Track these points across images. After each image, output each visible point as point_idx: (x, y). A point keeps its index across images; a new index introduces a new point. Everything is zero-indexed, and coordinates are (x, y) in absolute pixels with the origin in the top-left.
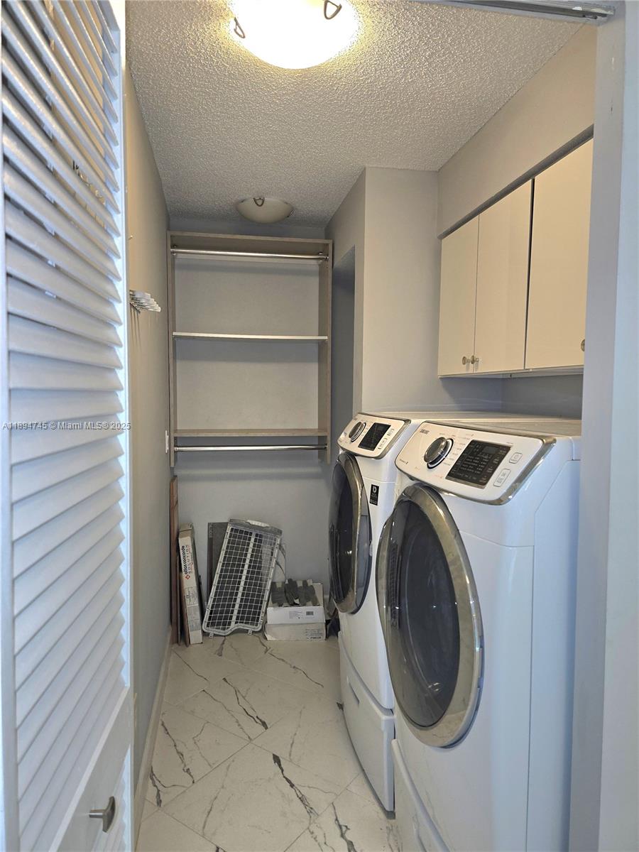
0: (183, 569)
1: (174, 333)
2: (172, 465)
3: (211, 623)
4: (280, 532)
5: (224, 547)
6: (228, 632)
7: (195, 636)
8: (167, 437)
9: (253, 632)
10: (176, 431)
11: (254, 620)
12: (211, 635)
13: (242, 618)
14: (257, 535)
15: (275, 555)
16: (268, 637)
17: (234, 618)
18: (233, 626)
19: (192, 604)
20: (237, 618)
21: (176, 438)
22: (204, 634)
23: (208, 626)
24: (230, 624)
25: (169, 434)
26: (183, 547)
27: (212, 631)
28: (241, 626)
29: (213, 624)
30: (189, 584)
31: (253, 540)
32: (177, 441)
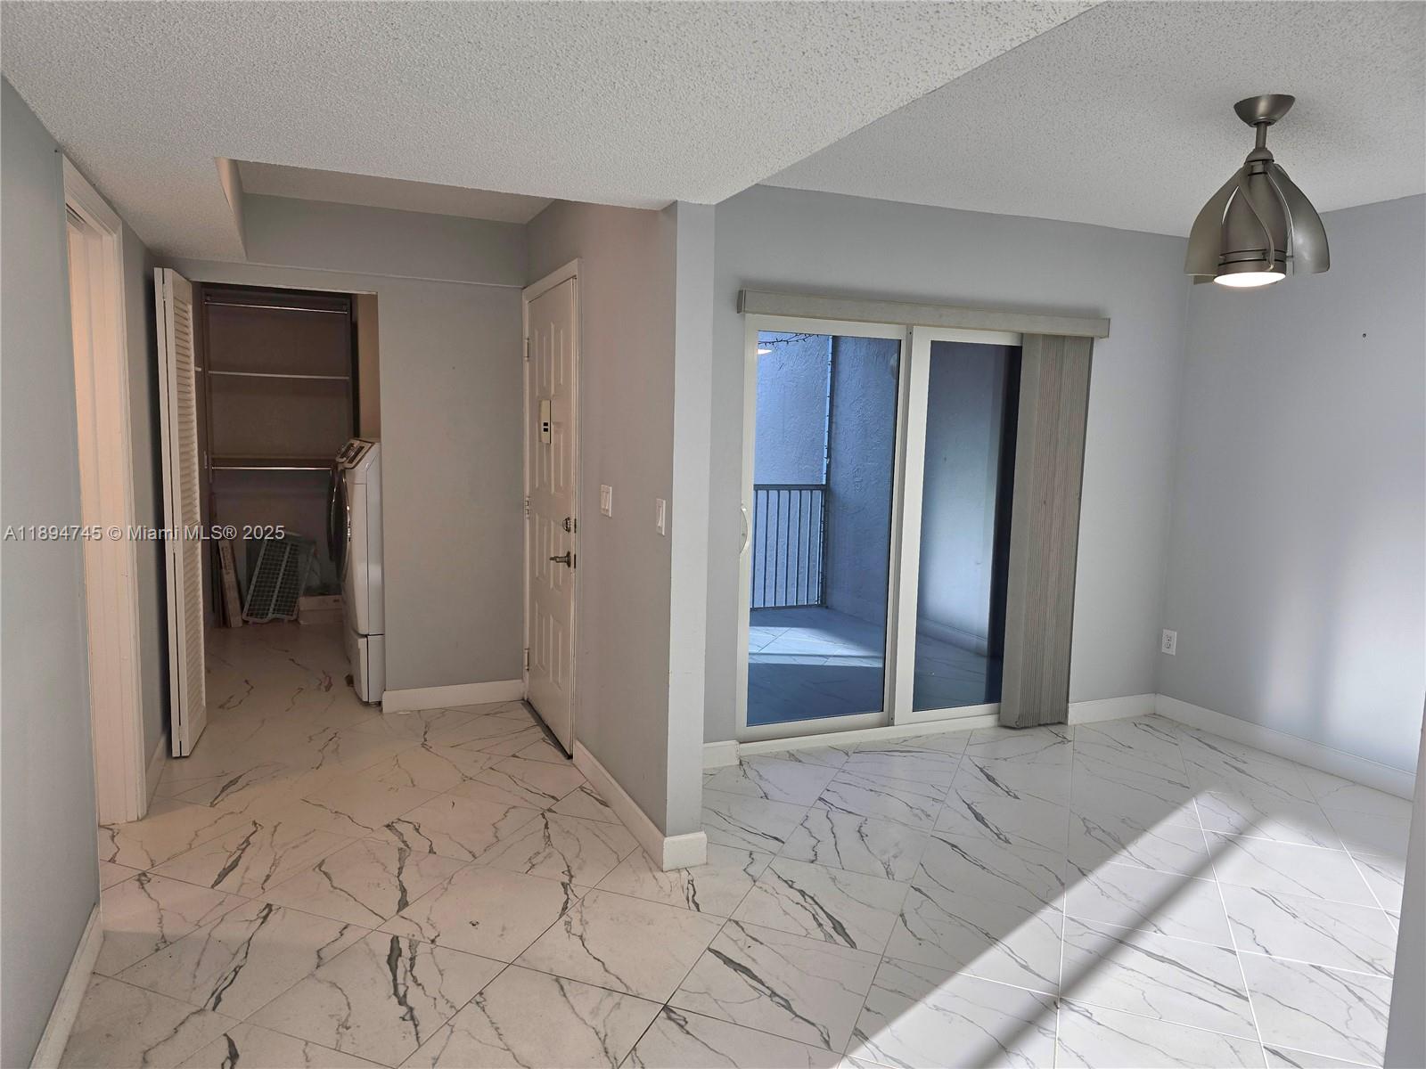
0: (223, 565)
1: (210, 372)
2: (211, 481)
3: (250, 614)
4: (314, 543)
5: (259, 563)
6: (266, 620)
7: (236, 620)
8: (206, 457)
9: (289, 621)
10: (213, 454)
11: (289, 612)
12: (250, 622)
13: (279, 610)
14: (292, 545)
15: (310, 560)
16: (302, 622)
17: (271, 610)
18: (270, 616)
19: (232, 595)
20: (274, 610)
21: (213, 459)
22: (245, 622)
23: (247, 615)
24: (267, 614)
25: (207, 454)
26: (223, 549)
27: (251, 620)
28: (278, 616)
29: (252, 615)
30: (229, 578)
31: (288, 549)
32: (215, 462)
